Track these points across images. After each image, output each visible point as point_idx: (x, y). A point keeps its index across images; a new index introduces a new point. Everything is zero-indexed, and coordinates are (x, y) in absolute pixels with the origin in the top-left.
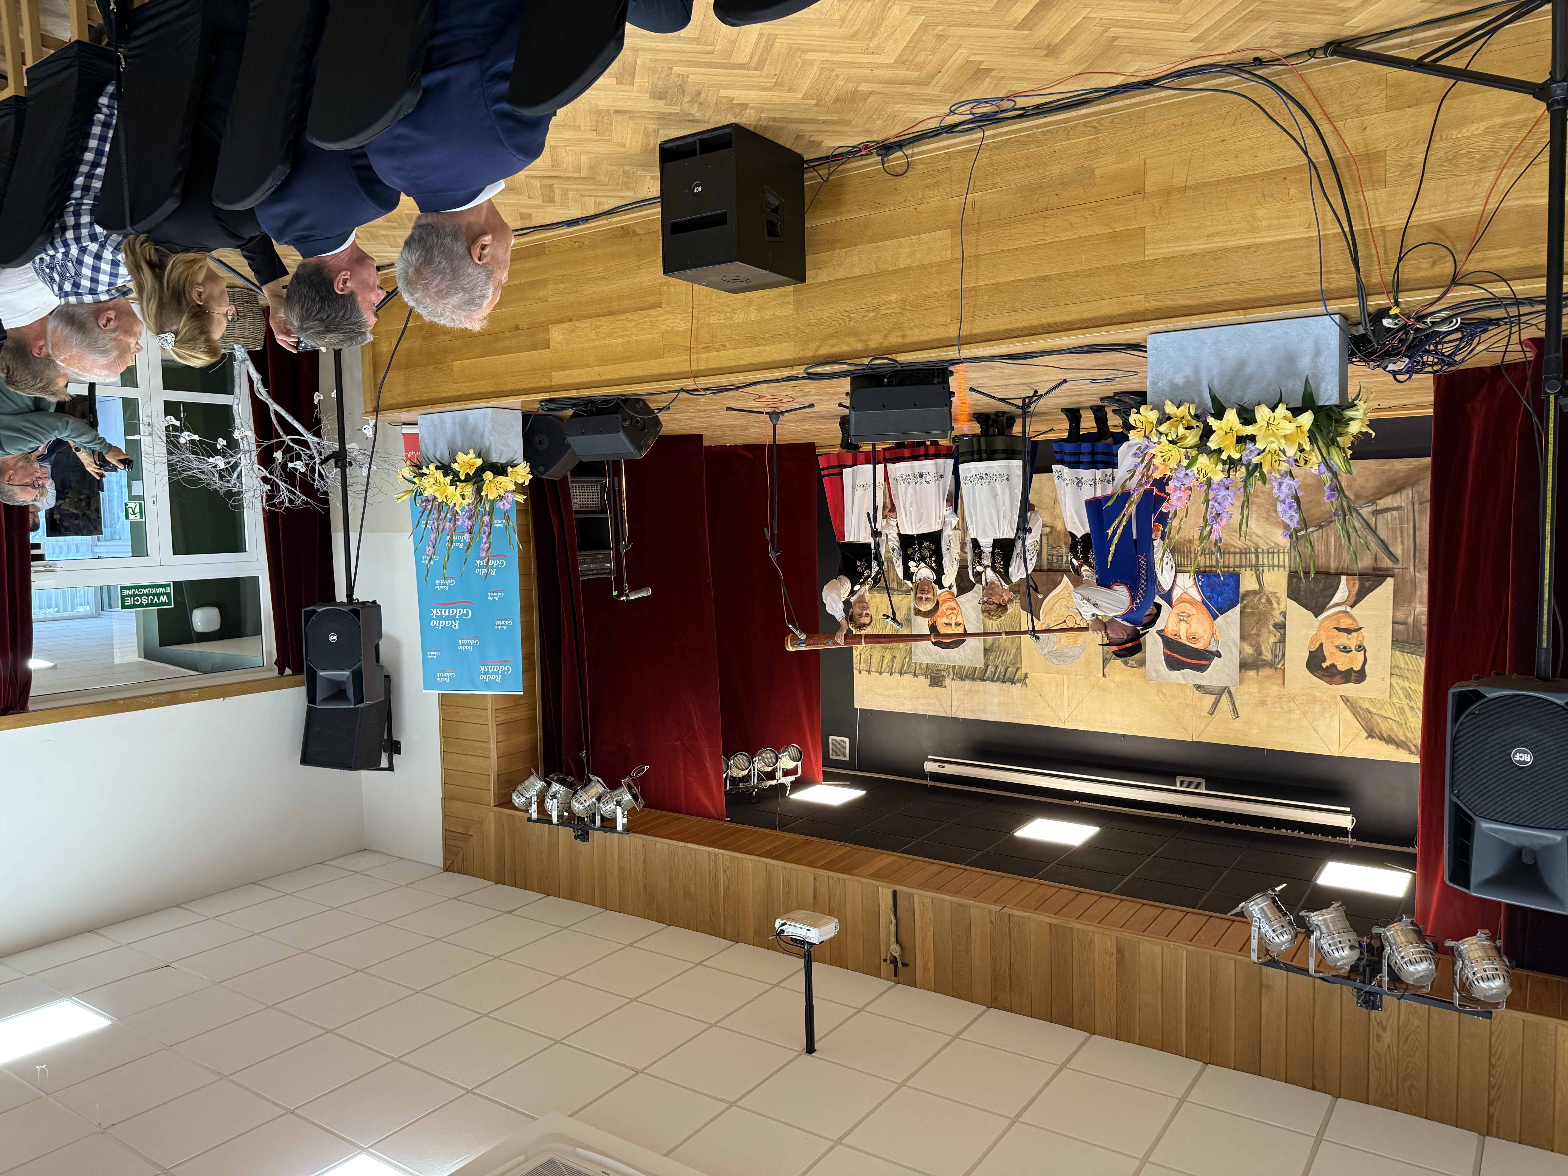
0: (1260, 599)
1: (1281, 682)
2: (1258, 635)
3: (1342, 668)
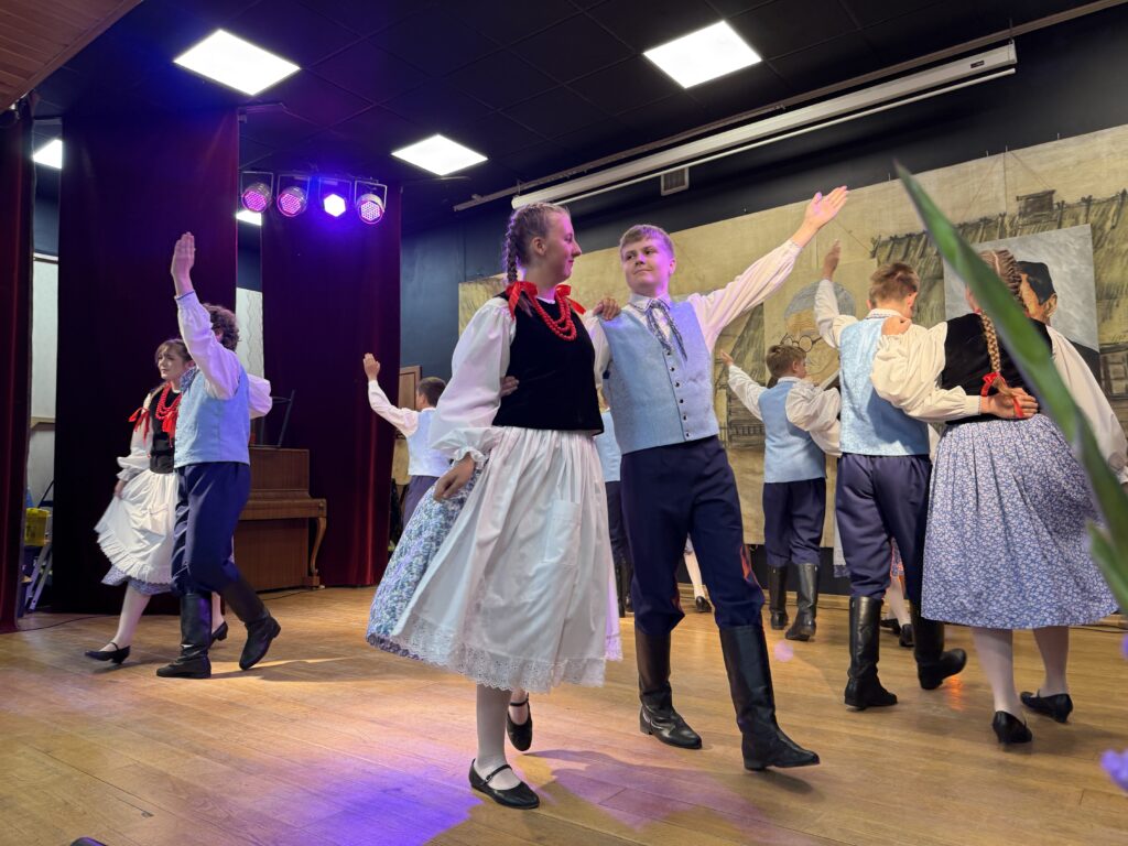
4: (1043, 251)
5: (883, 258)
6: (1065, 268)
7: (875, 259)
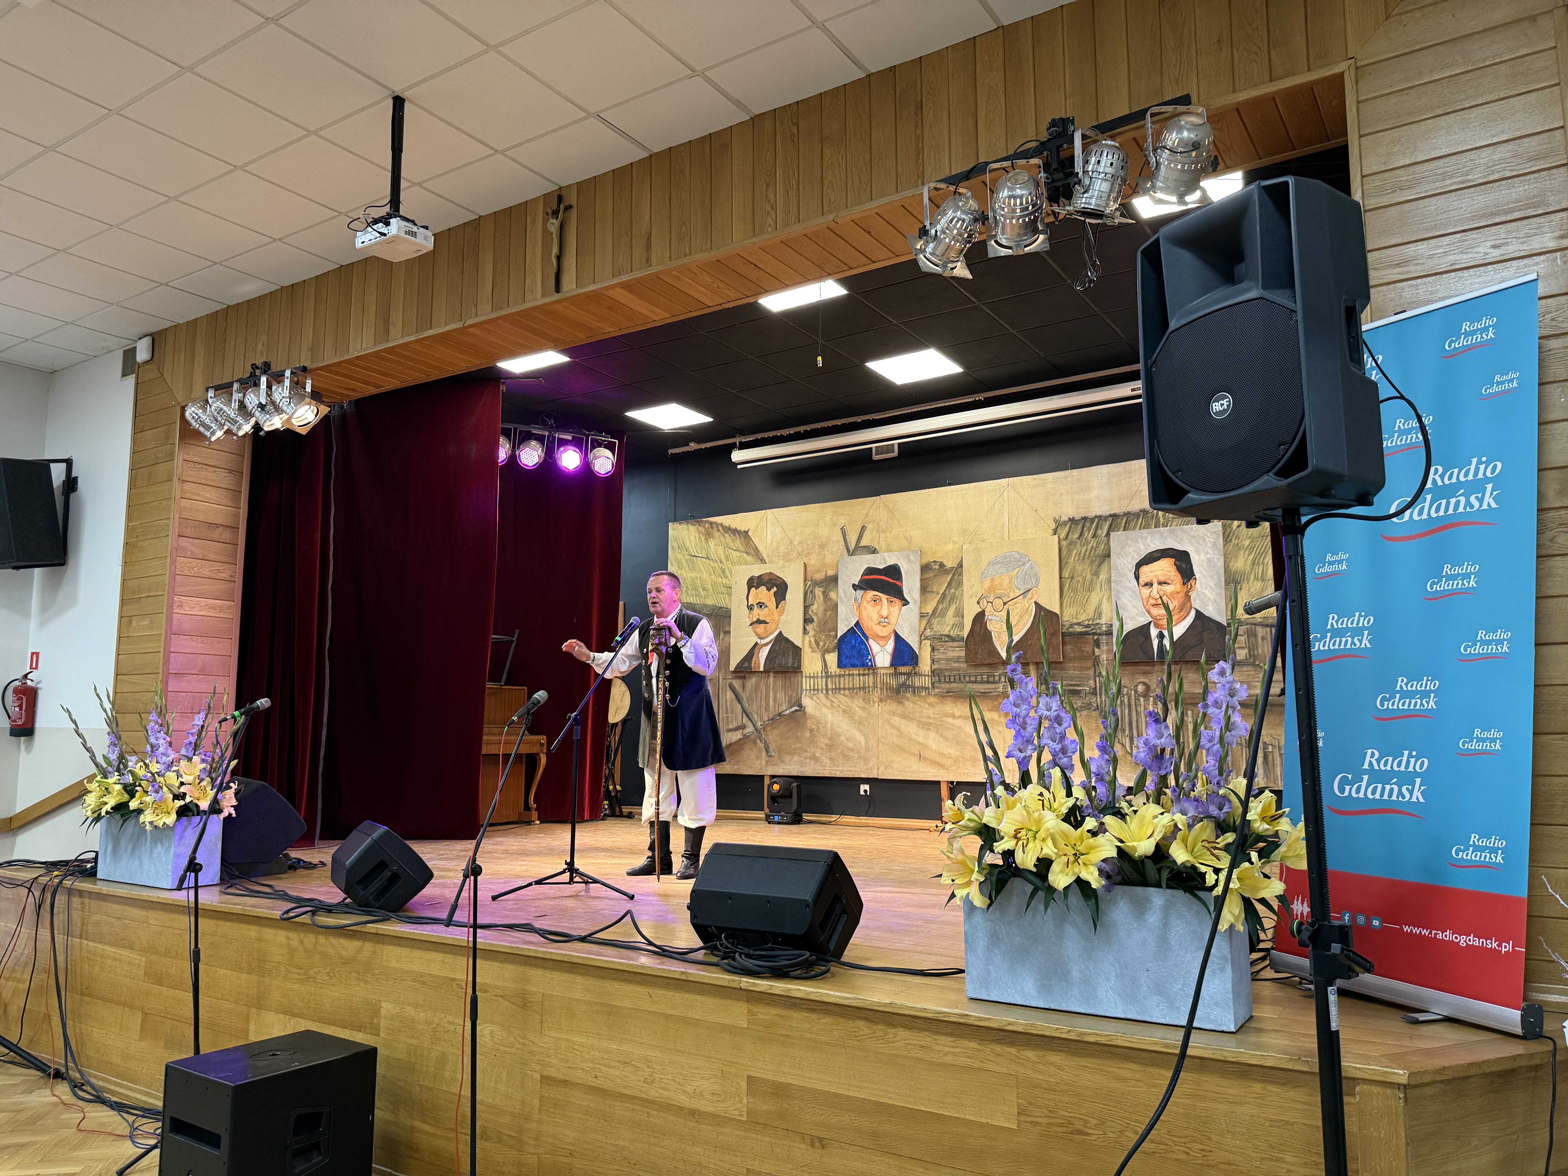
0: (824, 645)
1: (808, 569)
2: (826, 610)
3: (763, 588)
4: (1186, 541)
5: (1063, 536)
6: (1203, 557)
7: (1056, 536)
